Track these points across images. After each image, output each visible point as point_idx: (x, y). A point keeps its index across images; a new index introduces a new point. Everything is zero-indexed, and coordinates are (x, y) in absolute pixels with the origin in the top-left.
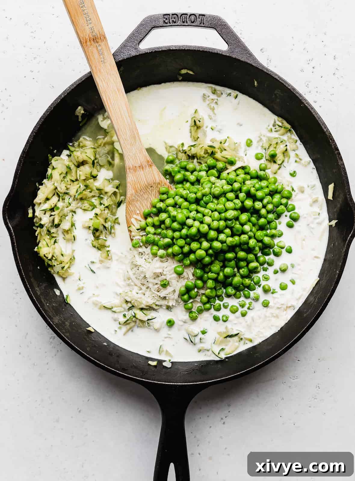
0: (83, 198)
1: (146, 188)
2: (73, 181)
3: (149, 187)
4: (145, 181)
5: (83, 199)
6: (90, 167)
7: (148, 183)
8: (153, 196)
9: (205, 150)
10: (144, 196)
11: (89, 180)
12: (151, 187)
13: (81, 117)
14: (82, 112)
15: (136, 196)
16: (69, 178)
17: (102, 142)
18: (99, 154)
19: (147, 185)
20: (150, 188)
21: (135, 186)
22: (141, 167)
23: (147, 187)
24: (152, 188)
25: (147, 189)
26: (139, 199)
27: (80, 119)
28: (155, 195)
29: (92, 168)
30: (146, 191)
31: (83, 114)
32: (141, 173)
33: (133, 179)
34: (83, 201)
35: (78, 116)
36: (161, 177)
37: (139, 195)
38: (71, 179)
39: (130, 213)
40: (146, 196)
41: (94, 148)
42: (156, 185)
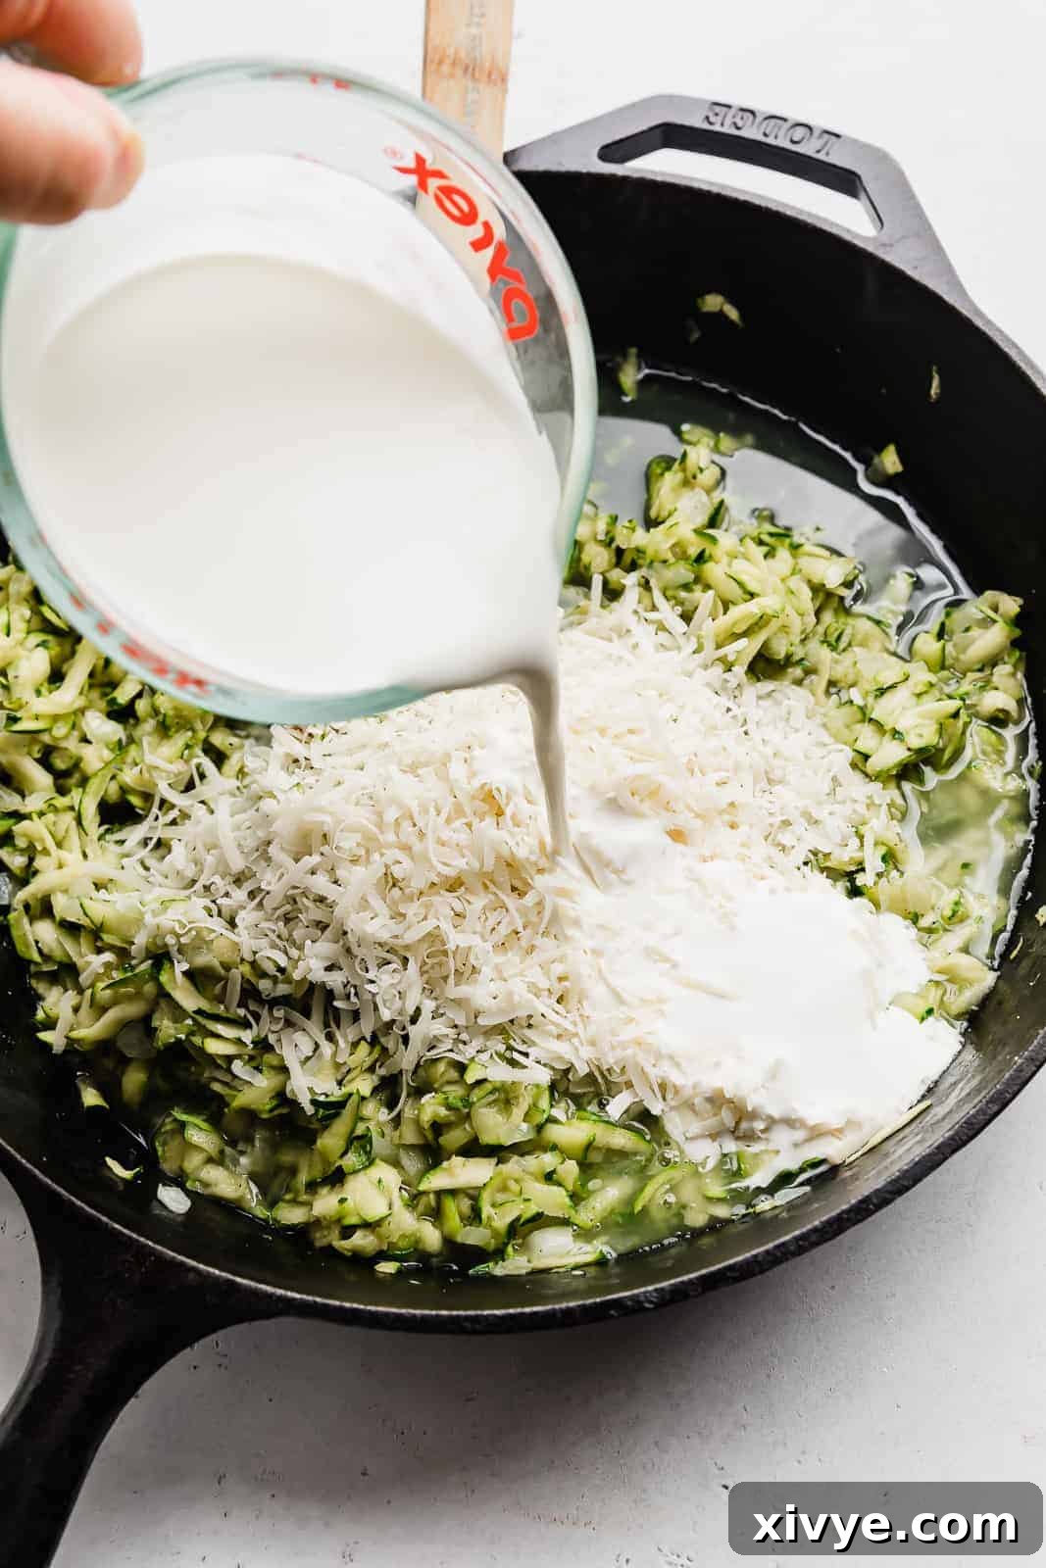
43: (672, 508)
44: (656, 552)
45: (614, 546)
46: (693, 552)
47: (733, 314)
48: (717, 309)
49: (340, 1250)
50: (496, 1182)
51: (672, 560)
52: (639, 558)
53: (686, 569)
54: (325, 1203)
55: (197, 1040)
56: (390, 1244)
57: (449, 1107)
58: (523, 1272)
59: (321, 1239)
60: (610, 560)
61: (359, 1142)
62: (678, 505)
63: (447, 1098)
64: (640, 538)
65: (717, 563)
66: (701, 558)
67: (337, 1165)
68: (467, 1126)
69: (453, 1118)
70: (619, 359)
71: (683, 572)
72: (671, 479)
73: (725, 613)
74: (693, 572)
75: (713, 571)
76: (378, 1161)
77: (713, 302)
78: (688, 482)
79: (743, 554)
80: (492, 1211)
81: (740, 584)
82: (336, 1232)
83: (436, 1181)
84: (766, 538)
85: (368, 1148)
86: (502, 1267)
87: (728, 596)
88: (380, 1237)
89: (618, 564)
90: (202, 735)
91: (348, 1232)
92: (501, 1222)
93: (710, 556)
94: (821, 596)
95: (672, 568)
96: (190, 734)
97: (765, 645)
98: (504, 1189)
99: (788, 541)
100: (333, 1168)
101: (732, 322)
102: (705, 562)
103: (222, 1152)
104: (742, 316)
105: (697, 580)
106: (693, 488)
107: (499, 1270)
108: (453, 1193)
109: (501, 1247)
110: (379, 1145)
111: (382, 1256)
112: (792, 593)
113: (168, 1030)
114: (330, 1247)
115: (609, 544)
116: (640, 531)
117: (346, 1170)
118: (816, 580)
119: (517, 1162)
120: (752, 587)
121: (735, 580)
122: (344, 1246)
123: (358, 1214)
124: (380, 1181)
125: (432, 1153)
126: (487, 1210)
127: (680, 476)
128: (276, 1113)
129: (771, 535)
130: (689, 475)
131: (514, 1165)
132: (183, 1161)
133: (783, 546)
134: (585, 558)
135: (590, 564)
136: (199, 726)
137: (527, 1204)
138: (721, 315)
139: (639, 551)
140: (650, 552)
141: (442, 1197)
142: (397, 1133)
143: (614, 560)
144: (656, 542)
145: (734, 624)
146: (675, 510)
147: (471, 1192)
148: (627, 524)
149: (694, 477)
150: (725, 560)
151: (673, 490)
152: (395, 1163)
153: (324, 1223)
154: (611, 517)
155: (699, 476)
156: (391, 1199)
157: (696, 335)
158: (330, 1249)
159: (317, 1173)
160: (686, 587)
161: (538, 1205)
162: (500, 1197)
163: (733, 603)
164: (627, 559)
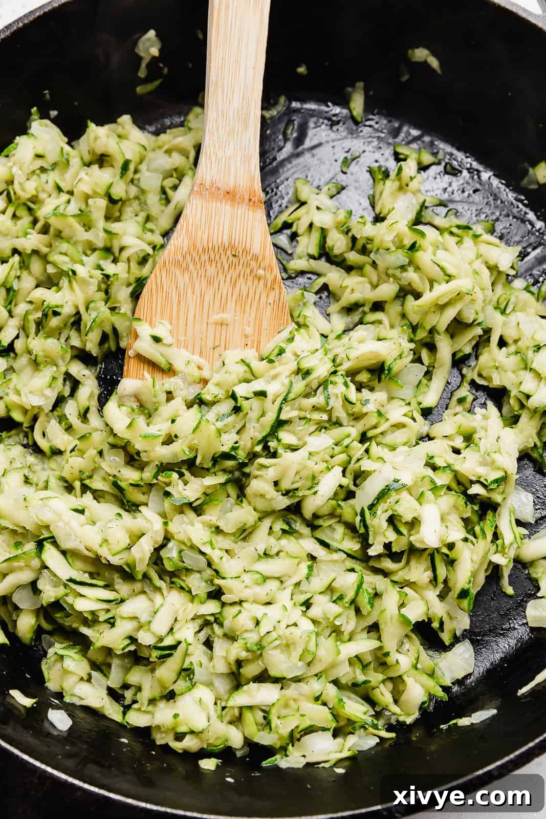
0: (63, 235)
1: (221, 251)
2: (59, 189)
3: (229, 253)
4: (226, 232)
5: (62, 238)
6: (114, 176)
7: (230, 243)
8: (228, 279)
9: (397, 236)
10: (208, 267)
11: (97, 199)
12: (235, 256)
13: (148, 66)
14: (155, 51)
15: (189, 258)
16: (53, 177)
17: (170, 142)
18: (148, 165)
19: (226, 245)
20: (231, 258)
21: (196, 234)
22: (230, 195)
23: (225, 250)
24: (235, 260)
25: (223, 256)
26: (191, 267)
27: (142, 74)
28: (233, 280)
29: (118, 177)
30: (217, 257)
31: (154, 58)
32: (225, 209)
33: (198, 215)
34: (60, 240)
35: (140, 59)
36: (268, 249)
37: (197, 259)
38: (59, 182)
39: (154, 291)
40: (211, 270)
41: (143, 146)
42: (249, 258)
43: (391, 207)
44: (382, 241)
45: (350, 234)
46: (408, 242)
47: (434, 63)
48: (422, 60)
49: (175, 748)
50: (281, 702)
51: (393, 248)
52: (368, 243)
53: (403, 256)
54: (163, 715)
55: (70, 600)
56: (209, 745)
57: (248, 650)
58: (301, 766)
59: (160, 739)
60: (347, 245)
61: (186, 672)
62: (395, 206)
63: (246, 644)
64: (368, 230)
65: (424, 251)
66: (413, 247)
67: (171, 689)
68: (260, 663)
69: (250, 657)
70: (349, 89)
71: (400, 257)
72: (390, 185)
73: (431, 290)
74: (408, 258)
75: (424, 257)
76: (198, 684)
77: (421, 54)
78: (402, 188)
79: (443, 244)
80: (278, 722)
81: (442, 269)
82: (171, 736)
83: (241, 699)
84: (455, 230)
85: (192, 676)
86: (286, 761)
87: (433, 276)
88: (201, 740)
89: (352, 249)
90: (63, 369)
91: (179, 737)
92: (285, 731)
93: (420, 246)
94: (495, 273)
95: (392, 254)
96: (55, 368)
97: (459, 313)
98: (286, 706)
99: (471, 232)
100: (168, 691)
101: (433, 70)
102: (417, 251)
103: (90, 676)
104: (442, 65)
105: (411, 263)
106: (405, 193)
107: (283, 763)
108: (250, 708)
109: (284, 745)
110: (199, 674)
111: (204, 753)
112: (477, 273)
113: (49, 593)
114: (167, 745)
115: (347, 233)
116: (369, 225)
117: (177, 692)
118: (492, 263)
119: (295, 689)
120: (451, 270)
121: (438, 265)
122: (177, 746)
123: (186, 724)
124: (200, 700)
125: (236, 680)
126: (275, 722)
127: (397, 184)
128: (126, 650)
129: (458, 227)
130: (404, 185)
131: (293, 691)
132: (62, 681)
133: (468, 235)
134: (329, 242)
135: (333, 246)
136: (61, 363)
137: (302, 718)
138: (425, 64)
139: (370, 240)
140: (377, 242)
141: (243, 710)
142: (211, 664)
143: (350, 245)
144: (382, 234)
145: (438, 298)
146: (393, 209)
147: (264, 708)
148: (360, 220)
149: (407, 185)
150: (430, 249)
151: (392, 193)
152: (209, 684)
153: (163, 729)
154: (348, 212)
155: (410, 184)
156: (208, 714)
157: (405, 78)
158: (166, 747)
159: (157, 693)
160: (403, 268)
161: (310, 719)
162: (284, 712)
163: (436, 281)
164: (359, 245)
